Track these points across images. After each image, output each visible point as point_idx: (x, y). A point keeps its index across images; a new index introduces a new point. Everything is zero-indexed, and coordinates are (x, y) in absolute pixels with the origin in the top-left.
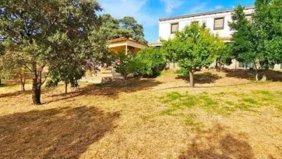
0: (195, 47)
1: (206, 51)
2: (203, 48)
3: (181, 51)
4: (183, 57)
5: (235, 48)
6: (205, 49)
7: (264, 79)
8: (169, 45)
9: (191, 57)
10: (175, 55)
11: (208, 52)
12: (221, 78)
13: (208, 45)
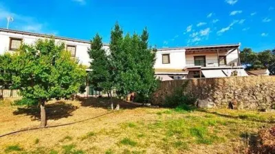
0: (54, 69)
1: (68, 78)
2: (65, 73)
3: (30, 75)
4: (31, 83)
5: (95, 76)
6: (67, 74)
7: (118, 108)
8: (5, 61)
9: (46, 85)
10: (17, 79)
11: (71, 79)
12: (77, 108)
13: (71, 70)
